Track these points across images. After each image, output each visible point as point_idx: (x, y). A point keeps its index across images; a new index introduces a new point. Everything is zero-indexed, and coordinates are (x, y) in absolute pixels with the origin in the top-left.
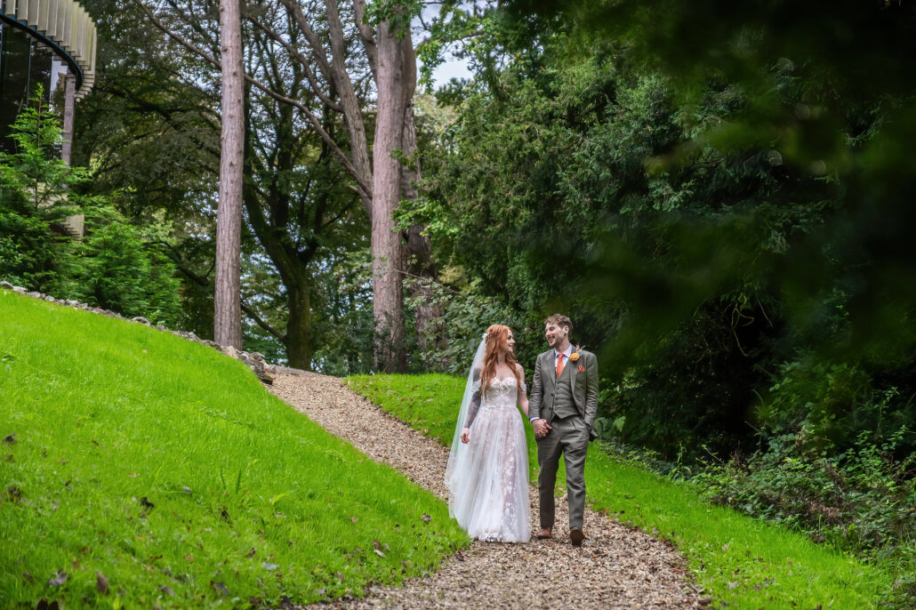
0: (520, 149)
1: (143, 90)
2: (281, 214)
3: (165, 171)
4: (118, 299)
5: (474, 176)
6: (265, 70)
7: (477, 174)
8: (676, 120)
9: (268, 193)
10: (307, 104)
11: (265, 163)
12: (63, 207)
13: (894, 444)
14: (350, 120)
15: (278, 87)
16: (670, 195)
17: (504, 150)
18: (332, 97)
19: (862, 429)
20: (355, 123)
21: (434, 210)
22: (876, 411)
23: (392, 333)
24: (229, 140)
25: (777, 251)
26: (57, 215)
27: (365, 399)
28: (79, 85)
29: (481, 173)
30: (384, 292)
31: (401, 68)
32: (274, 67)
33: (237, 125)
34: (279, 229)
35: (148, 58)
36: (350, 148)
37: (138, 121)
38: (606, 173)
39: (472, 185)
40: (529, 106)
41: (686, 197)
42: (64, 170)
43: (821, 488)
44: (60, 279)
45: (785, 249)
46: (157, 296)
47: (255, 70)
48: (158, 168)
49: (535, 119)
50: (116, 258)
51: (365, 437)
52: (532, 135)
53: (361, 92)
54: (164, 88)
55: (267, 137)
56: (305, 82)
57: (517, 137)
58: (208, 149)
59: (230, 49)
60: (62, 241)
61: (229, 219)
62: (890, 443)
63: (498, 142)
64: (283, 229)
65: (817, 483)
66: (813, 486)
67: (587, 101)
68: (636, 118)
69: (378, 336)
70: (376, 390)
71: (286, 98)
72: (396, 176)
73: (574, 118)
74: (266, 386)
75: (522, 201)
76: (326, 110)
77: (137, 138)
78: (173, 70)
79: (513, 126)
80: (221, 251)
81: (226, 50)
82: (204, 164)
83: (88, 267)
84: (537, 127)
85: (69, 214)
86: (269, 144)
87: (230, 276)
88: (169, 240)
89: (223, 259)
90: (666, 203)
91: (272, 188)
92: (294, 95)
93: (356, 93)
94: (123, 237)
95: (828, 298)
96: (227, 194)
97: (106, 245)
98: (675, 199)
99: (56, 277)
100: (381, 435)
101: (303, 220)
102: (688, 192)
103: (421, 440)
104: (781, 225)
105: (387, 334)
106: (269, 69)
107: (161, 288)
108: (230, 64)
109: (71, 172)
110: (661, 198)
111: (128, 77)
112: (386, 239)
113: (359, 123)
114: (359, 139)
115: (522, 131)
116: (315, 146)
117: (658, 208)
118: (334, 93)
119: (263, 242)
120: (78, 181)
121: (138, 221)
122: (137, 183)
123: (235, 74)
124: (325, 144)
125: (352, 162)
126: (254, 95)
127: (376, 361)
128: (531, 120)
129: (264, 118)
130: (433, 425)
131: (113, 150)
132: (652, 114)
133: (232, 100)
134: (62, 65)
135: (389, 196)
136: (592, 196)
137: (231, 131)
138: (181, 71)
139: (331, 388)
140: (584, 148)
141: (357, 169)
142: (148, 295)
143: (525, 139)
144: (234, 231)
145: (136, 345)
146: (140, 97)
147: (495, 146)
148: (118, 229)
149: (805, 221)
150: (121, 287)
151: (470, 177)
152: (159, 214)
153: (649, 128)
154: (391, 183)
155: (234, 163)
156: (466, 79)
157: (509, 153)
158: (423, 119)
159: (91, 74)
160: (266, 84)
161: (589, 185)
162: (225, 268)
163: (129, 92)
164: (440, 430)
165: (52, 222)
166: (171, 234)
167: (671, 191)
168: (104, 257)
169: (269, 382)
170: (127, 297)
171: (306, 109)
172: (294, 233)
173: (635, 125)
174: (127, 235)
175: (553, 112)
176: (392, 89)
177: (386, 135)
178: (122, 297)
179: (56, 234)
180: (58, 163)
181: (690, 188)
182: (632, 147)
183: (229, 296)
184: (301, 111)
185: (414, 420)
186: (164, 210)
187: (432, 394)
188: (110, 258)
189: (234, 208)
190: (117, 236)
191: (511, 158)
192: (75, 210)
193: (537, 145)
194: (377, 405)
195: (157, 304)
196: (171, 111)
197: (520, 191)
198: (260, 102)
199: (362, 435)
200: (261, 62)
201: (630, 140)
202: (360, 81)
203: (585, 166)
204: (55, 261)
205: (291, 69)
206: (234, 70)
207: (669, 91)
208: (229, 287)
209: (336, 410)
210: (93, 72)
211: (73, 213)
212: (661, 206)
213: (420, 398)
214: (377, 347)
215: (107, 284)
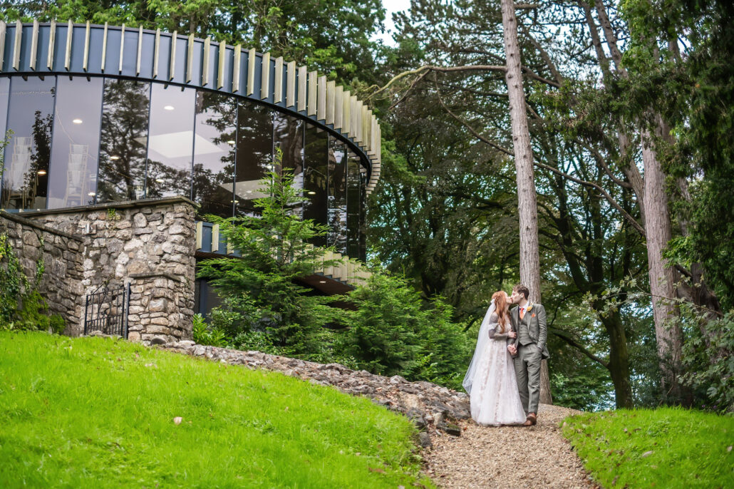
14: (638, 193)
23: (674, 356)
24: (524, 209)
33: (530, 197)
34: (596, 283)
59: (520, 138)
61: (529, 273)
64: (599, 283)
72: (665, 222)
81: (516, 139)
96: (526, 252)
105: (669, 357)
108: (520, 149)
123: (525, 157)
125: (642, 225)
127: (663, 382)
133: (525, 178)
135: (661, 239)
137: (525, 202)
144: (534, 282)
154: (661, 228)
155: (529, 227)
177: (653, 189)
179: (299, 287)
206: (524, 154)
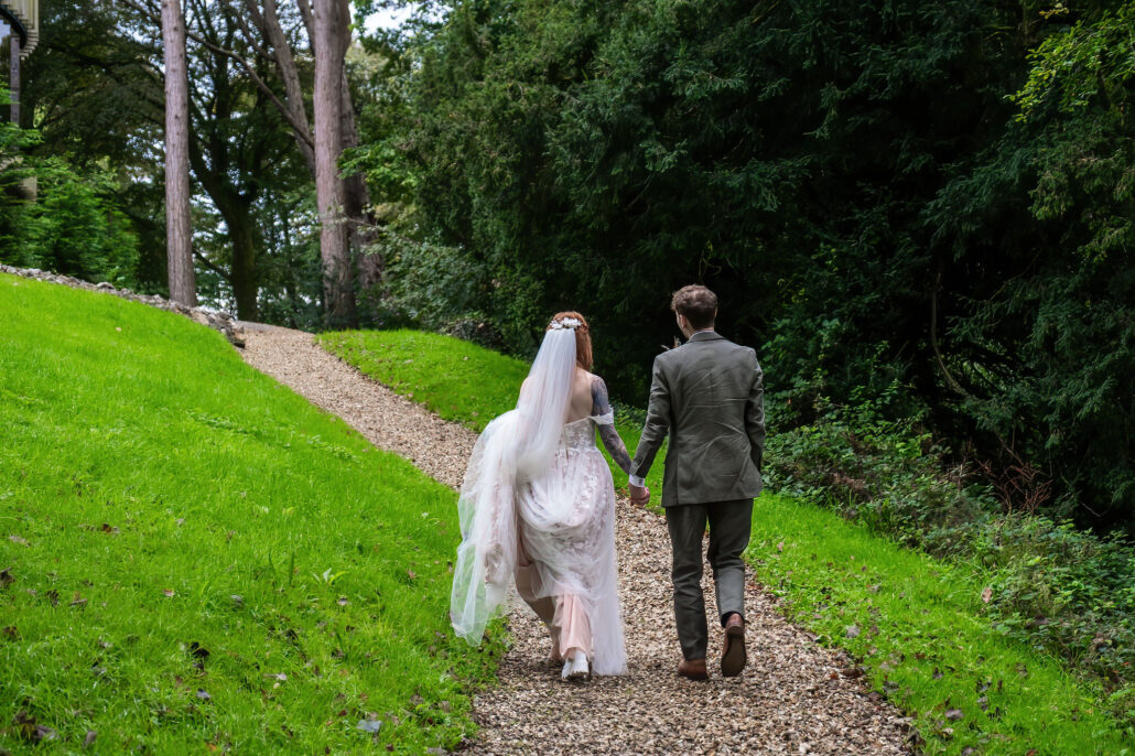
0: (505, 109)
1: (82, 45)
2: (221, 160)
3: (109, 121)
4: (78, 259)
5: (453, 135)
6: (199, 23)
7: (456, 133)
8: (669, 77)
9: (208, 140)
10: (241, 55)
11: (203, 113)
12: (18, 170)
13: (889, 398)
14: (285, 69)
15: (212, 38)
16: (663, 156)
17: (488, 110)
18: (265, 46)
19: (856, 384)
20: (290, 73)
21: (378, 157)
22: (868, 366)
23: (341, 275)
24: (173, 93)
25: (768, 208)
26: (11, 179)
27: (340, 360)
28: (23, 44)
29: (461, 132)
30: (331, 235)
31: (337, 20)
32: (209, 21)
33: (180, 79)
34: (220, 174)
35: (84, 13)
36: (285, 94)
37: (79, 74)
38: (596, 133)
39: (451, 144)
40: (510, 63)
41: (680, 157)
42: (15, 132)
43: (839, 457)
44: (18, 243)
45: (776, 207)
46: (115, 252)
47: (191, 23)
48: (102, 118)
49: (517, 77)
50: (72, 216)
51: (350, 406)
52: (516, 95)
53: (292, 43)
54: (103, 42)
55: (205, 88)
56: (238, 33)
57: (501, 95)
58: (150, 101)
59: (170, 5)
60: (17, 204)
62: (884, 397)
63: (482, 101)
64: (223, 173)
65: (834, 452)
66: (831, 455)
67: (568, 56)
68: (626, 75)
69: (328, 279)
70: (350, 350)
71: (221, 49)
72: (336, 125)
73: (554, 74)
74: (238, 349)
75: (507, 162)
76: (259, 60)
77: (79, 90)
78: (111, 24)
79: (495, 84)
80: (171, 201)
81: (166, 6)
82: (147, 115)
83: (46, 229)
84: (521, 86)
85: (23, 177)
86: (206, 93)
87: (181, 225)
88: (113, 184)
89: (173, 209)
90: (659, 164)
91: (213, 136)
92: (227, 47)
93: (288, 42)
94: (79, 196)
95: (815, 253)
96: (174, 145)
97: (62, 205)
98: (669, 159)
99: (14, 241)
100: (365, 402)
101: (242, 166)
102: (682, 152)
103: (407, 406)
104: (770, 181)
105: (336, 276)
106: (203, 22)
107: (118, 245)
108: (170, 19)
109: (23, 135)
110: (654, 158)
111: (68, 32)
112: (330, 185)
113: (294, 72)
114: (294, 87)
115: (505, 90)
116: (250, 93)
117: (651, 169)
118: (267, 43)
119: (206, 186)
120: (31, 144)
121: (85, 171)
122: (82, 134)
123: (175, 29)
124: (260, 92)
125: (288, 109)
126: (190, 47)
128: (513, 78)
129: (199, 68)
130: (417, 390)
131: (56, 102)
132: (642, 70)
133: (174, 54)
134: (5, 23)
135: (330, 143)
136: (582, 157)
138: (118, 25)
139: (303, 349)
140: (571, 106)
141: (293, 115)
142: (106, 251)
143: (510, 98)
145: (108, 322)
146: (80, 51)
147: (479, 105)
148: (73, 189)
149: (794, 176)
150: (80, 246)
151: (449, 136)
152: (103, 162)
153: (640, 85)
154: (332, 130)
155: (179, 115)
156: (391, 28)
157: (493, 112)
158: (353, 67)
159: (34, 32)
160: (201, 35)
161: (579, 145)
162: (176, 217)
163: (69, 46)
164: (425, 395)
165: (6, 185)
166: (114, 179)
167: (664, 151)
168: (61, 217)
169: (241, 345)
170: (86, 256)
171: (241, 59)
172: (234, 177)
173: (627, 83)
174: (83, 194)
175: (534, 69)
176: (329, 40)
177: (325, 85)
178: (81, 255)
179: (11, 197)
180: (8, 126)
181: (683, 148)
182: (622, 105)
183: (181, 244)
184: (235, 60)
185: (396, 384)
186: (107, 158)
187: (409, 354)
188: (66, 218)
189: (181, 159)
190: (72, 196)
191: (496, 117)
192: (29, 172)
193: (523, 105)
194: (355, 366)
195: (116, 260)
196: (113, 64)
197: (504, 152)
198: (194, 54)
199: (346, 404)
200: (196, 15)
201: (621, 99)
202: (290, 32)
203: (573, 126)
204: (13, 225)
205: (223, 21)
206: (174, 25)
207: (660, 47)
208: (180, 235)
209: (314, 375)
210: (36, 30)
211: (28, 176)
212: (654, 167)
213: (397, 359)
214: (326, 289)
215: (66, 244)
